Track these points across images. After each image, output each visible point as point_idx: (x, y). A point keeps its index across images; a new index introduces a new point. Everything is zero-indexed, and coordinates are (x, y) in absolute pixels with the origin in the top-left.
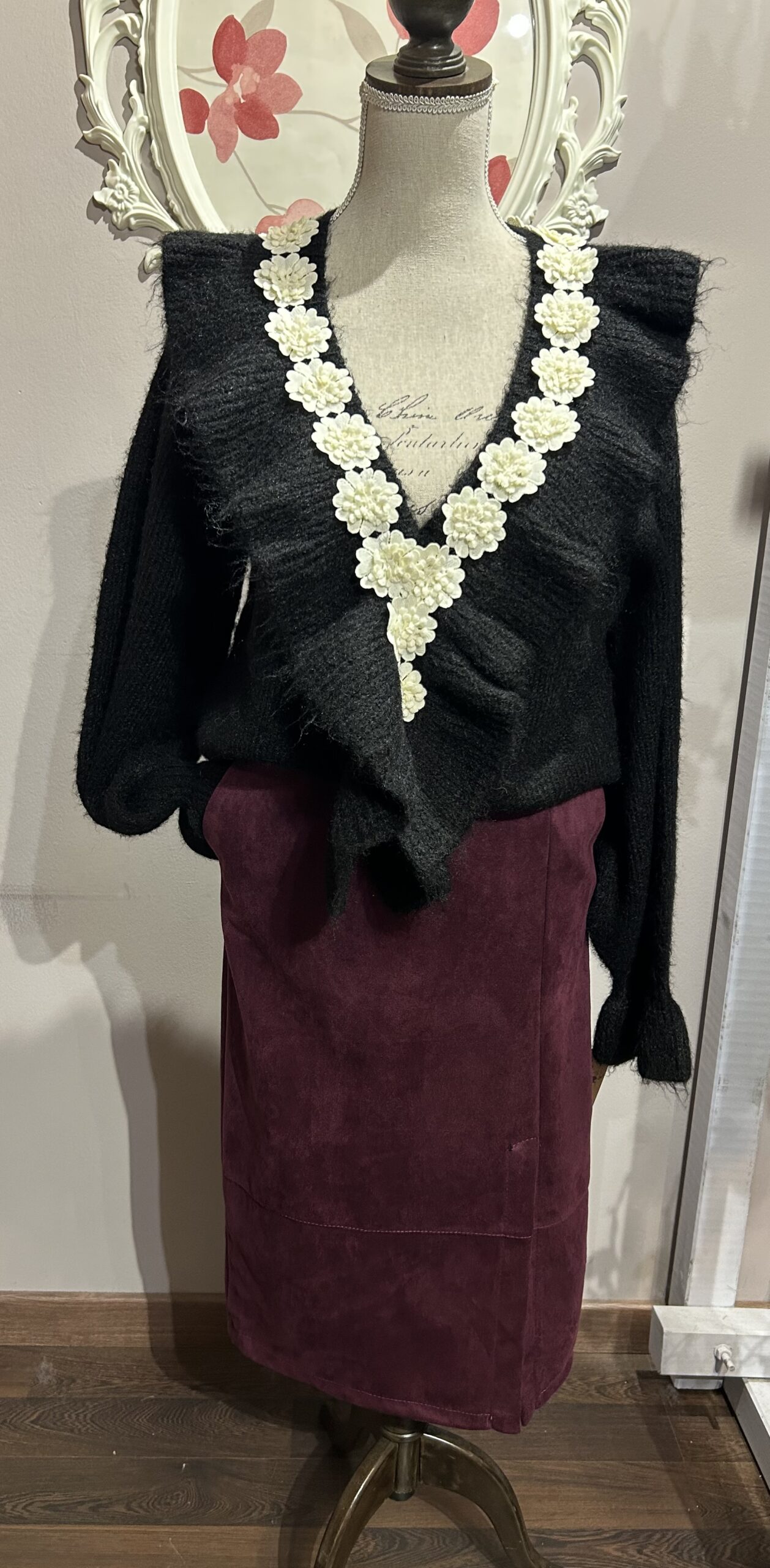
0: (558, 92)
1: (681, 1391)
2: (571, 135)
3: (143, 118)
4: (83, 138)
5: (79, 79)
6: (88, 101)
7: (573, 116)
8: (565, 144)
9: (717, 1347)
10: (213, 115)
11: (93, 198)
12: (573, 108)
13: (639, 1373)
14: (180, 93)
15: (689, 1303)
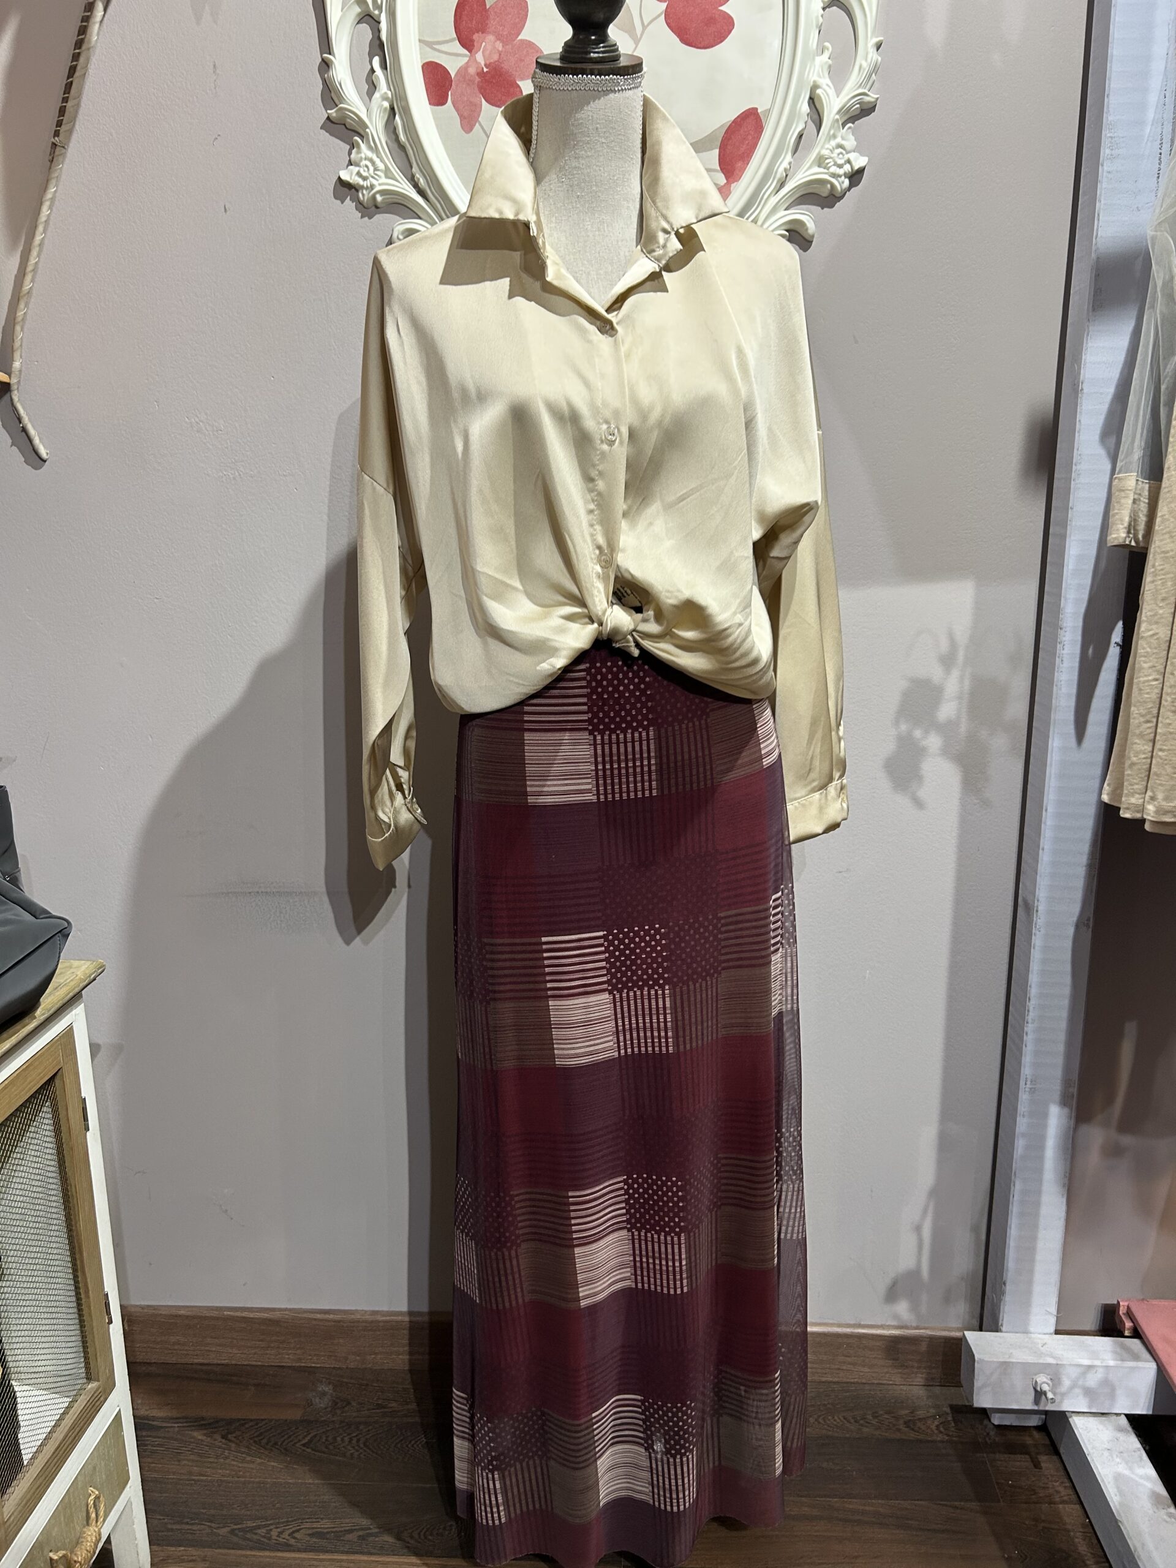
0: (809, 37)
1: (999, 1427)
2: (825, 82)
3: (386, 93)
4: (328, 118)
5: (323, 60)
6: (332, 80)
7: (827, 62)
8: (819, 91)
9: (1035, 1378)
10: (457, 86)
11: (339, 177)
12: (827, 54)
13: (952, 1407)
14: (423, 67)
15: (1004, 1329)
